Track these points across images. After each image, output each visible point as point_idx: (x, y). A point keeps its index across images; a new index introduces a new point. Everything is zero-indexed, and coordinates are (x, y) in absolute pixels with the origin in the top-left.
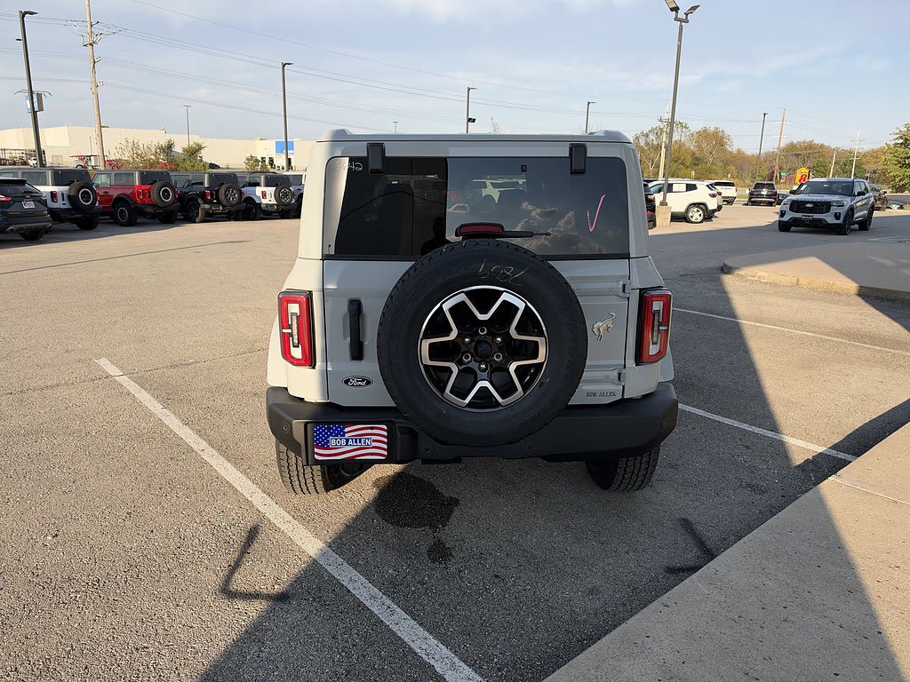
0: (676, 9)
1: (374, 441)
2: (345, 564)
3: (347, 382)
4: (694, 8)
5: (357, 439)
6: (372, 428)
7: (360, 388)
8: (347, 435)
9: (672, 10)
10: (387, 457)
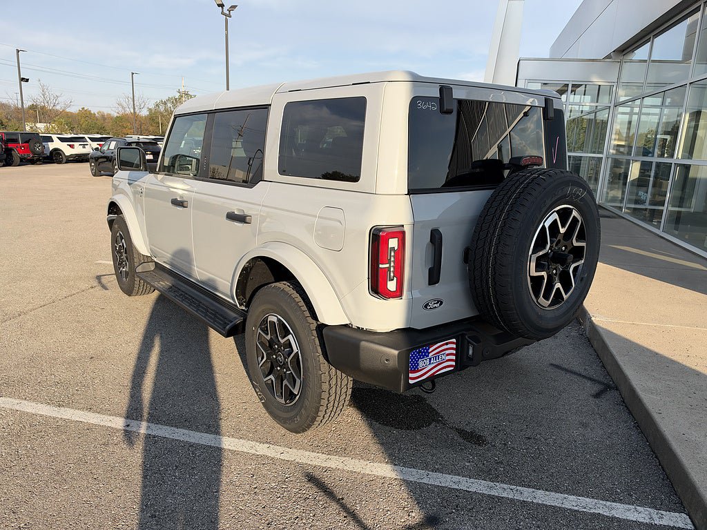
0: (222, 6)
1: (448, 355)
2: (430, 473)
3: (426, 307)
4: (235, 7)
5: (437, 356)
6: (447, 344)
7: (437, 309)
8: (430, 355)
9: (219, 5)
10: (455, 367)
